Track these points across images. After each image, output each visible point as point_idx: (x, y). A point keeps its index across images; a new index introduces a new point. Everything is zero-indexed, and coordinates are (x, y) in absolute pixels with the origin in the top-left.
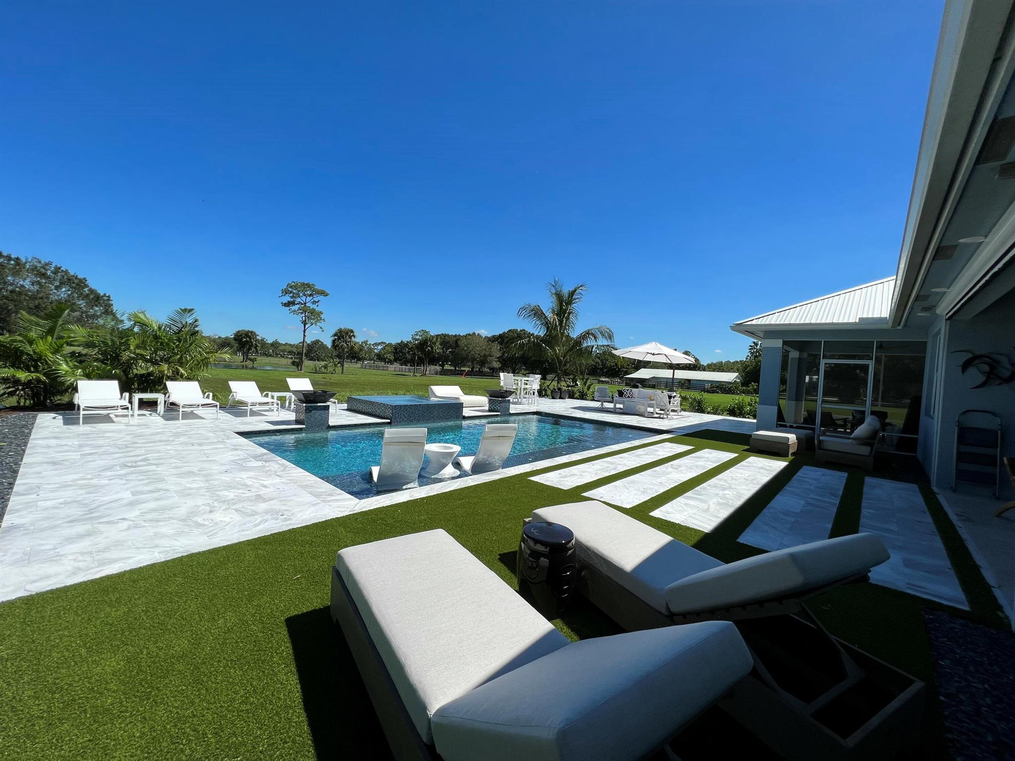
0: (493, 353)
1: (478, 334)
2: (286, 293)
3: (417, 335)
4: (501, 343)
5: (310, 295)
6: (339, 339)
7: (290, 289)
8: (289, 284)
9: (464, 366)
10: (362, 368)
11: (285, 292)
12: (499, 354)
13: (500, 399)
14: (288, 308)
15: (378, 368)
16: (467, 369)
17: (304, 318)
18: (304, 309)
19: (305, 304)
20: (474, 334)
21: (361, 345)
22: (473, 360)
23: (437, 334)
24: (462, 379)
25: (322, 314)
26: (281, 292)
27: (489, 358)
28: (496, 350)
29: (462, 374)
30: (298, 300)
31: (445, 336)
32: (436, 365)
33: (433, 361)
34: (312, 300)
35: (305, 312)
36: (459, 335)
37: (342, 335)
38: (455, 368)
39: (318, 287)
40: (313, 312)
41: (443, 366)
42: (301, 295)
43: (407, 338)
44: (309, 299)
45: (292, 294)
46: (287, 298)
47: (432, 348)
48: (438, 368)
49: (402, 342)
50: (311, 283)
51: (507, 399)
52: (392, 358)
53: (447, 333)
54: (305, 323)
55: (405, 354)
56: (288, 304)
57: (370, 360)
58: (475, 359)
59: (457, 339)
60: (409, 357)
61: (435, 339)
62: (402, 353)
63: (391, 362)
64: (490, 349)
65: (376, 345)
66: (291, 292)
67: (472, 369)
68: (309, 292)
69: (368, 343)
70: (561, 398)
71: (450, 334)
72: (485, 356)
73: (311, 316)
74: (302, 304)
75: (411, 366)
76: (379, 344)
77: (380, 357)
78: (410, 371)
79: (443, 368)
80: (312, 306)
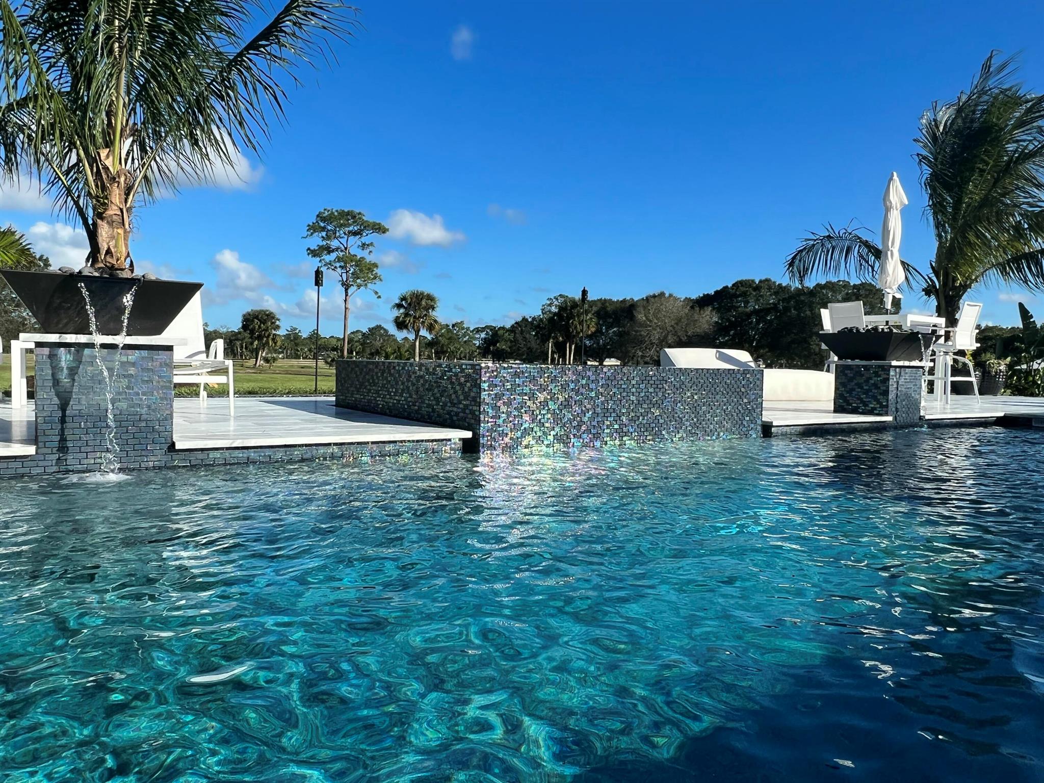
2: (315, 231)
3: (550, 305)
5: (355, 234)
8: (320, 213)
11: (313, 229)
17: (344, 276)
18: (346, 260)
19: (347, 249)
20: (662, 294)
21: (452, 330)
30: (334, 244)
34: (360, 243)
35: (348, 264)
39: (368, 217)
40: (359, 263)
42: (340, 233)
44: (352, 239)
45: (324, 234)
46: (316, 241)
50: (356, 210)
52: (506, 349)
54: (346, 286)
56: (318, 251)
57: (466, 356)
62: (524, 339)
65: (478, 332)
68: (352, 228)
69: (464, 326)
73: (358, 272)
74: (342, 250)
77: (485, 351)
80: (360, 254)
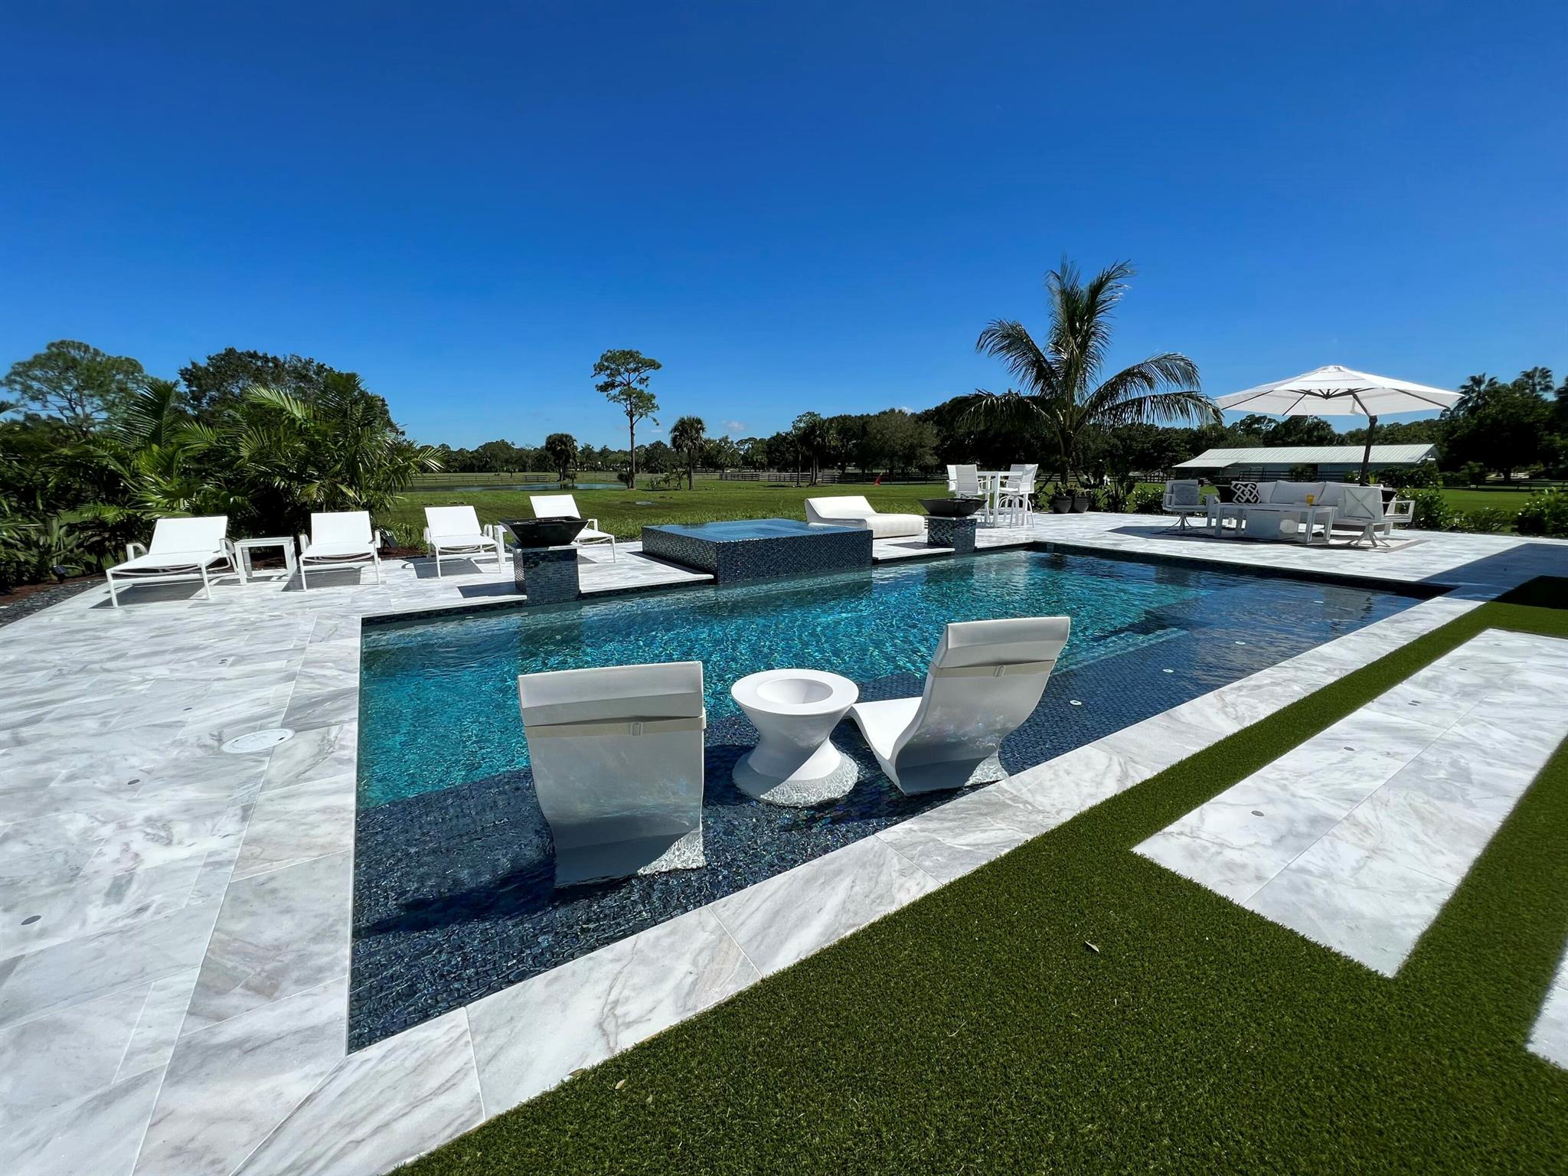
0: (926, 441)
1: (900, 411)
2: (601, 370)
3: (800, 421)
4: (938, 423)
5: (634, 370)
6: (681, 435)
7: (606, 364)
8: (603, 355)
9: (877, 466)
10: (721, 479)
11: (600, 368)
12: (936, 442)
13: (955, 519)
14: (606, 393)
15: (744, 477)
16: (882, 472)
17: (629, 406)
18: (629, 393)
19: (629, 384)
20: (893, 411)
21: (719, 445)
22: (892, 455)
23: (831, 417)
24: (874, 487)
25: (654, 397)
26: (593, 369)
27: (919, 451)
28: (931, 435)
29: (874, 480)
30: (619, 379)
31: (845, 419)
32: (833, 468)
33: (826, 462)
34: (639, 378)
35: (630, 396)
36: (868, 415)
37: (687, 429)
38: (863, 472)
39: (645, 355)
40: (640, 395)
41: (843, 468)
42: (622, 370)
43: (785, 427)
44: (633, 376)
45: (609, 372)
46: (602, 379)
47: (823, 440)
48: (836, 472)
49: (778, 434)
50: (634, 350)
51: (968, 518)
52: (765, 460)
53: (847, 414)
54: (631, 415)
55: (784, 454)
56: (604, 388)
57: (733, 466)
58: (895, 454)
59: (864, 421)
60: (790, 457)
61: (827, 424)
62: (779, 451)
63: (762, 467)
64: (920, 433)
65: (741, 444)
66: (608, 368)
67: (891, 470)
68: (632, 366)
69: (729, 440)
70: (1073, 510)
71: (853, 415)
72: (912, 447)
73: (640, 403)
74: (625, 385)
75: (794, 471)
76: (746, 441)
77: (748, 461)
78: (791, 479)
79: (843, 471)
80: (639, 387)
